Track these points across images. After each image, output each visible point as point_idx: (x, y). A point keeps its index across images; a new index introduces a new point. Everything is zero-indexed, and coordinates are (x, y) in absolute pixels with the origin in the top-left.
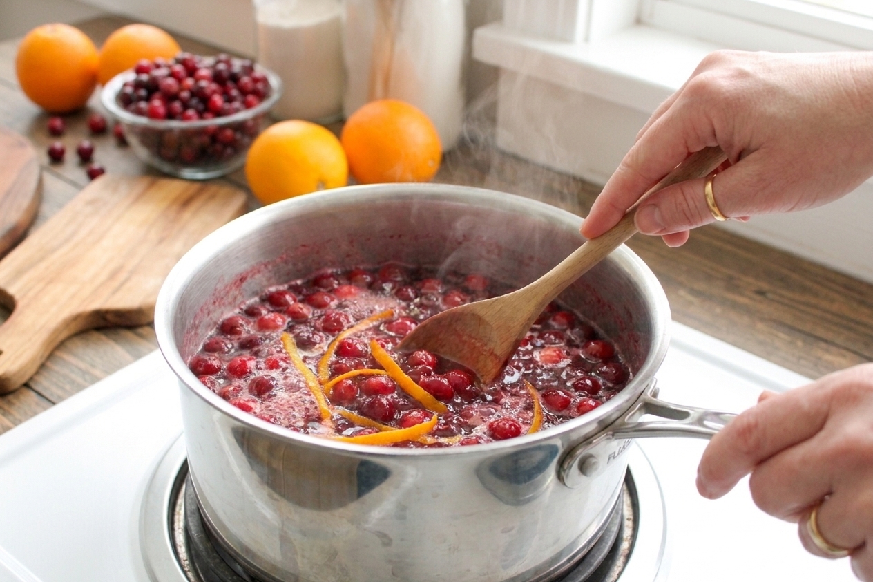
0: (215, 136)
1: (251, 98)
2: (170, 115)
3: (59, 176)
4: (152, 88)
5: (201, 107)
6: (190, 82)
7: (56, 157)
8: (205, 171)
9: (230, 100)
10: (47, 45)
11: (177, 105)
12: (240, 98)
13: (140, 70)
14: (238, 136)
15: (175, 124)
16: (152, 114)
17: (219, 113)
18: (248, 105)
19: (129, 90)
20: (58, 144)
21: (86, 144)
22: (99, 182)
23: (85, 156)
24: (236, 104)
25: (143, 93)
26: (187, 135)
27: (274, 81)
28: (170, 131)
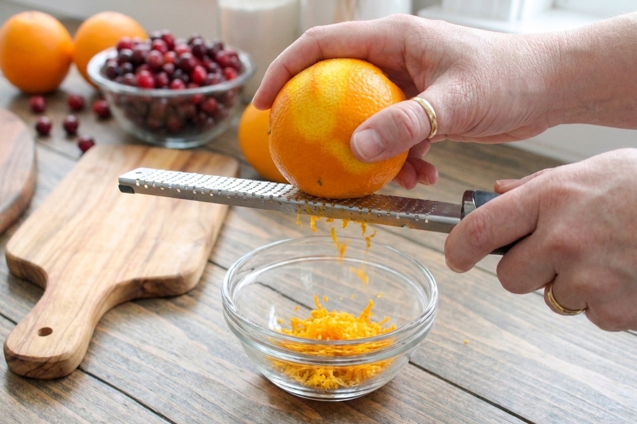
0: (199, 104)
1: (229, 70)
2: (158, 85)
3: (49, 149)
4: (137, 61)
5: (186, 77)
6: (171, 55)
7: (43, 132)
8: (187, 141)
9: (209, 71)
10: (27, 31)
11: (163, 77)
12: (219, 71)
13: (121, 47)
14: (220, 106)
15: (163, 93)
16: (142, 84)
17: (202, 83)
18: (228, 78)
19: (113, 64)
20: (45, 120)
21: (71, 118)
22: (92, 153)
23: (71, 131)
24: (218, 75)
25: (128, 66)
26: (173, 104)
27: (244, 58)
28: (158, 99)
